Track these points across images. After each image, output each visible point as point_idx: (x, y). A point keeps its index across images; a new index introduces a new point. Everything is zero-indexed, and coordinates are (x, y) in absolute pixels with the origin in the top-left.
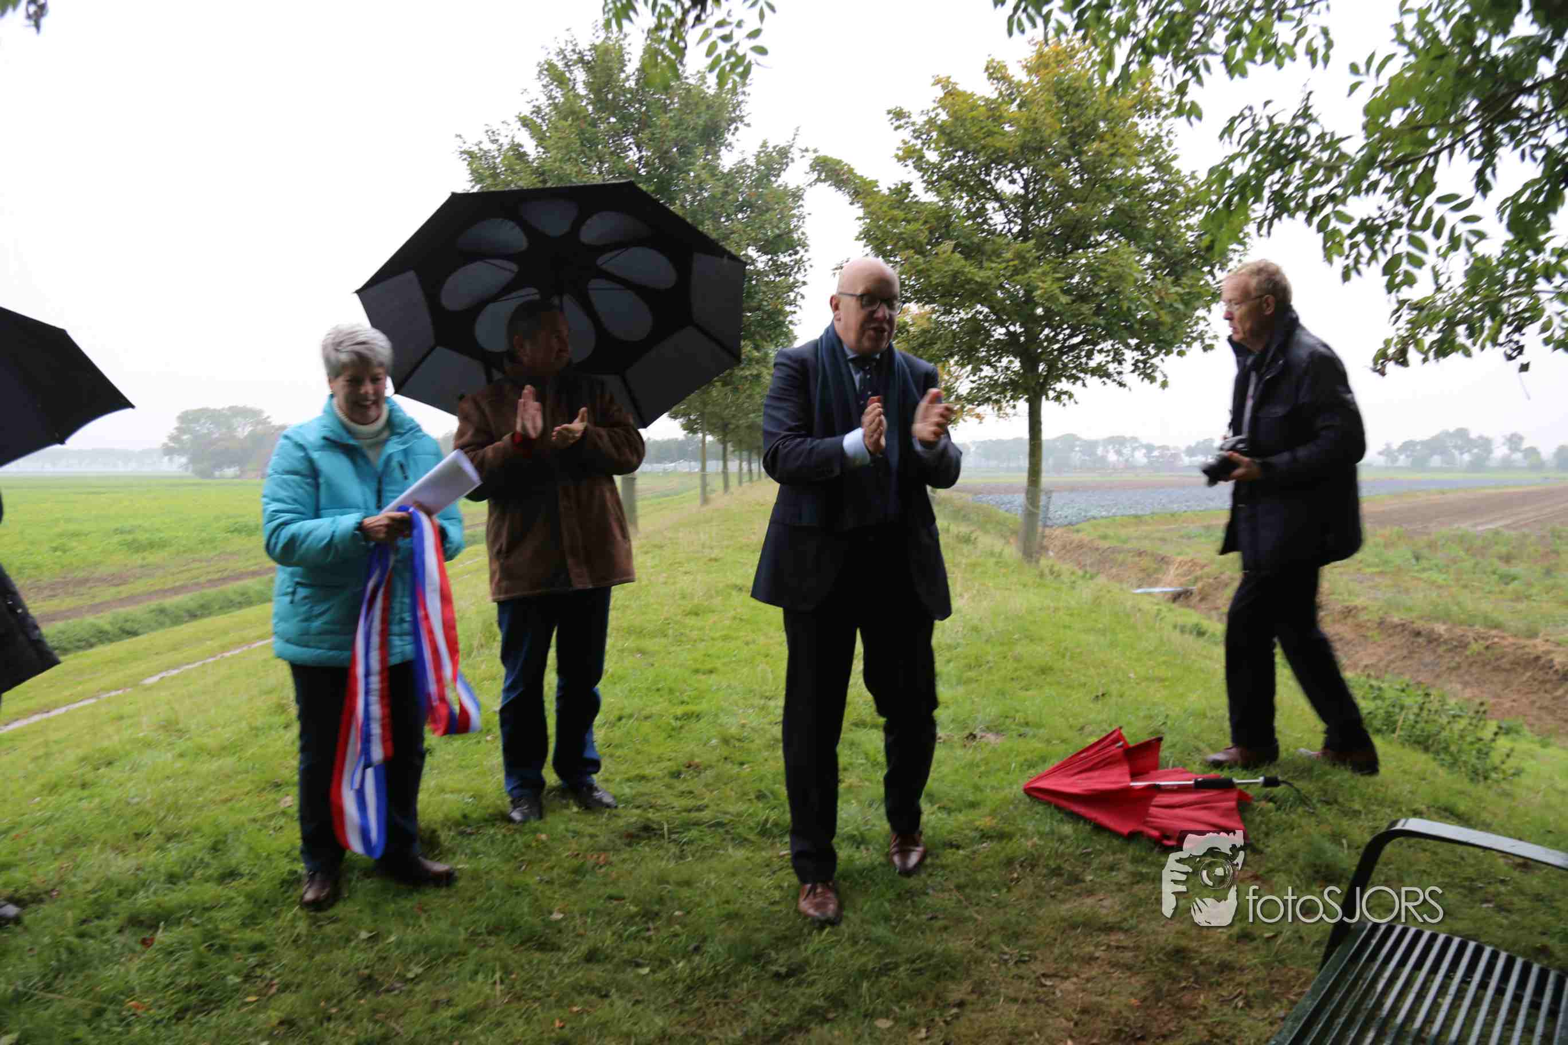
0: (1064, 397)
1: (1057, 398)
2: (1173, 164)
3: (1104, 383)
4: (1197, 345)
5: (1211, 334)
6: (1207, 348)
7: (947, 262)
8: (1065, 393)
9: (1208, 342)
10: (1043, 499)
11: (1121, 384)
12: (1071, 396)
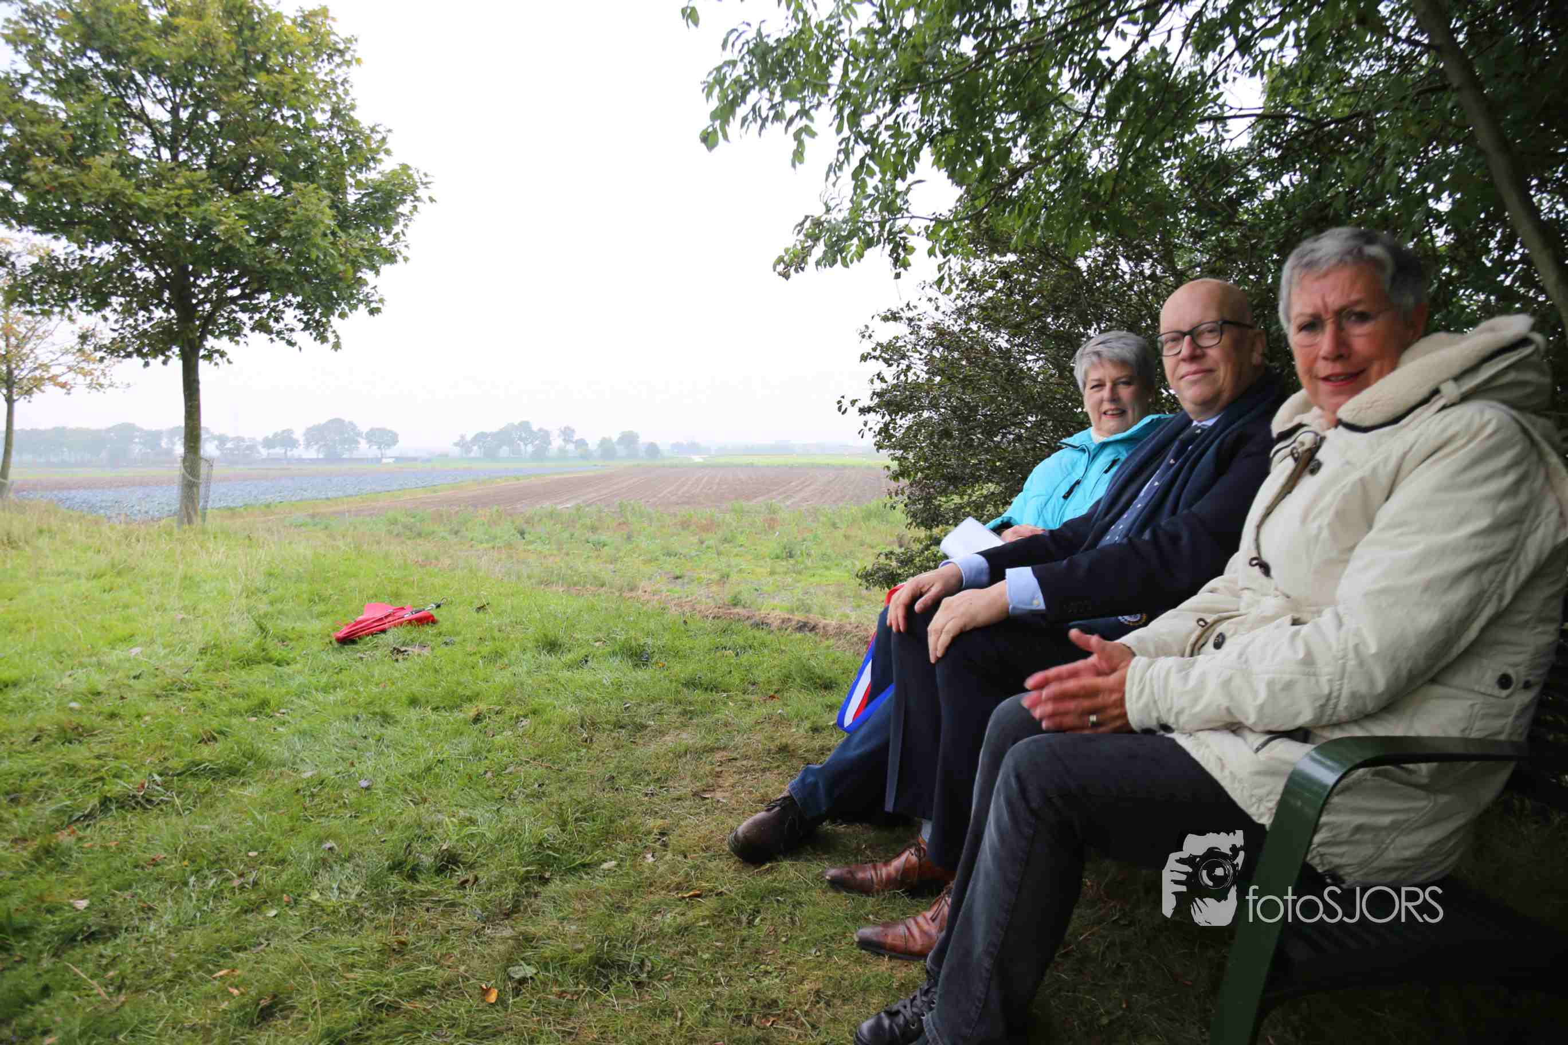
0: (216, 355)
1: (209, 357)
2: (352, 113)
3: (272, 340)
4: (361, 307)
5: (376, 298)
6: (372, 312)
7: (105, 178)
8: (217, 351)
9: (373, 305)
10: (203, 470)
11: (290, 343)
12: (222, 354)
